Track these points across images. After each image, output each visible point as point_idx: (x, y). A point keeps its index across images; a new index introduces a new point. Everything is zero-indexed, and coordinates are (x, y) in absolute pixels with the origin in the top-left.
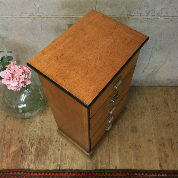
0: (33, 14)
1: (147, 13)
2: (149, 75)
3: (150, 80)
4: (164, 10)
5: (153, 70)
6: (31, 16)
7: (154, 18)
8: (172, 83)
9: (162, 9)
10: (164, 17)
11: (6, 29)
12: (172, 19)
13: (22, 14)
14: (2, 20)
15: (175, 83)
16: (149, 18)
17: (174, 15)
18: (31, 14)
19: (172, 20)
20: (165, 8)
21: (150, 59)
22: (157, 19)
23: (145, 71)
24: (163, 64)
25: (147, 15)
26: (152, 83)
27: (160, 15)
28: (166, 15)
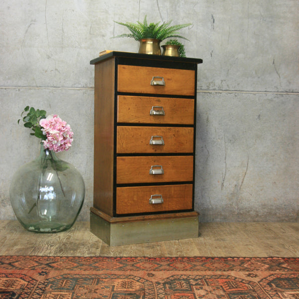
0: (86, 85)
1: (208, 86)
2: (233, 194)
3: (236, 207)
4: (224, 82)
5: (235, 183)
6: (83, 87)
7: (216, 93)
8: (270, 213)
9: (222, 81)
10: (226, 92)
11: (50, 105)
12: (236, 94)
13: (75, 84)
14: (50, 92)
15: (276, 214)
16: (211, 93)
17: (236, 89)
18: (85, 85)
19: (236, 96)
20: (225, 80)
21: (225, 159)
22: (220, 94)
23: (225, 184)
24: (245, 169)
25: (208, 89)
26: (241, 214)
27: (221, 88)
28: (228, 89)
